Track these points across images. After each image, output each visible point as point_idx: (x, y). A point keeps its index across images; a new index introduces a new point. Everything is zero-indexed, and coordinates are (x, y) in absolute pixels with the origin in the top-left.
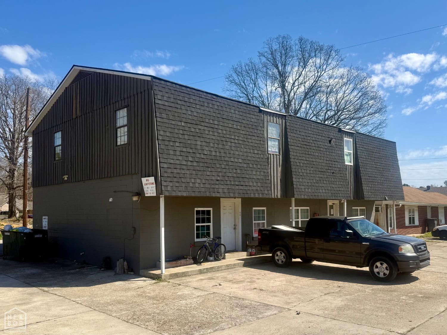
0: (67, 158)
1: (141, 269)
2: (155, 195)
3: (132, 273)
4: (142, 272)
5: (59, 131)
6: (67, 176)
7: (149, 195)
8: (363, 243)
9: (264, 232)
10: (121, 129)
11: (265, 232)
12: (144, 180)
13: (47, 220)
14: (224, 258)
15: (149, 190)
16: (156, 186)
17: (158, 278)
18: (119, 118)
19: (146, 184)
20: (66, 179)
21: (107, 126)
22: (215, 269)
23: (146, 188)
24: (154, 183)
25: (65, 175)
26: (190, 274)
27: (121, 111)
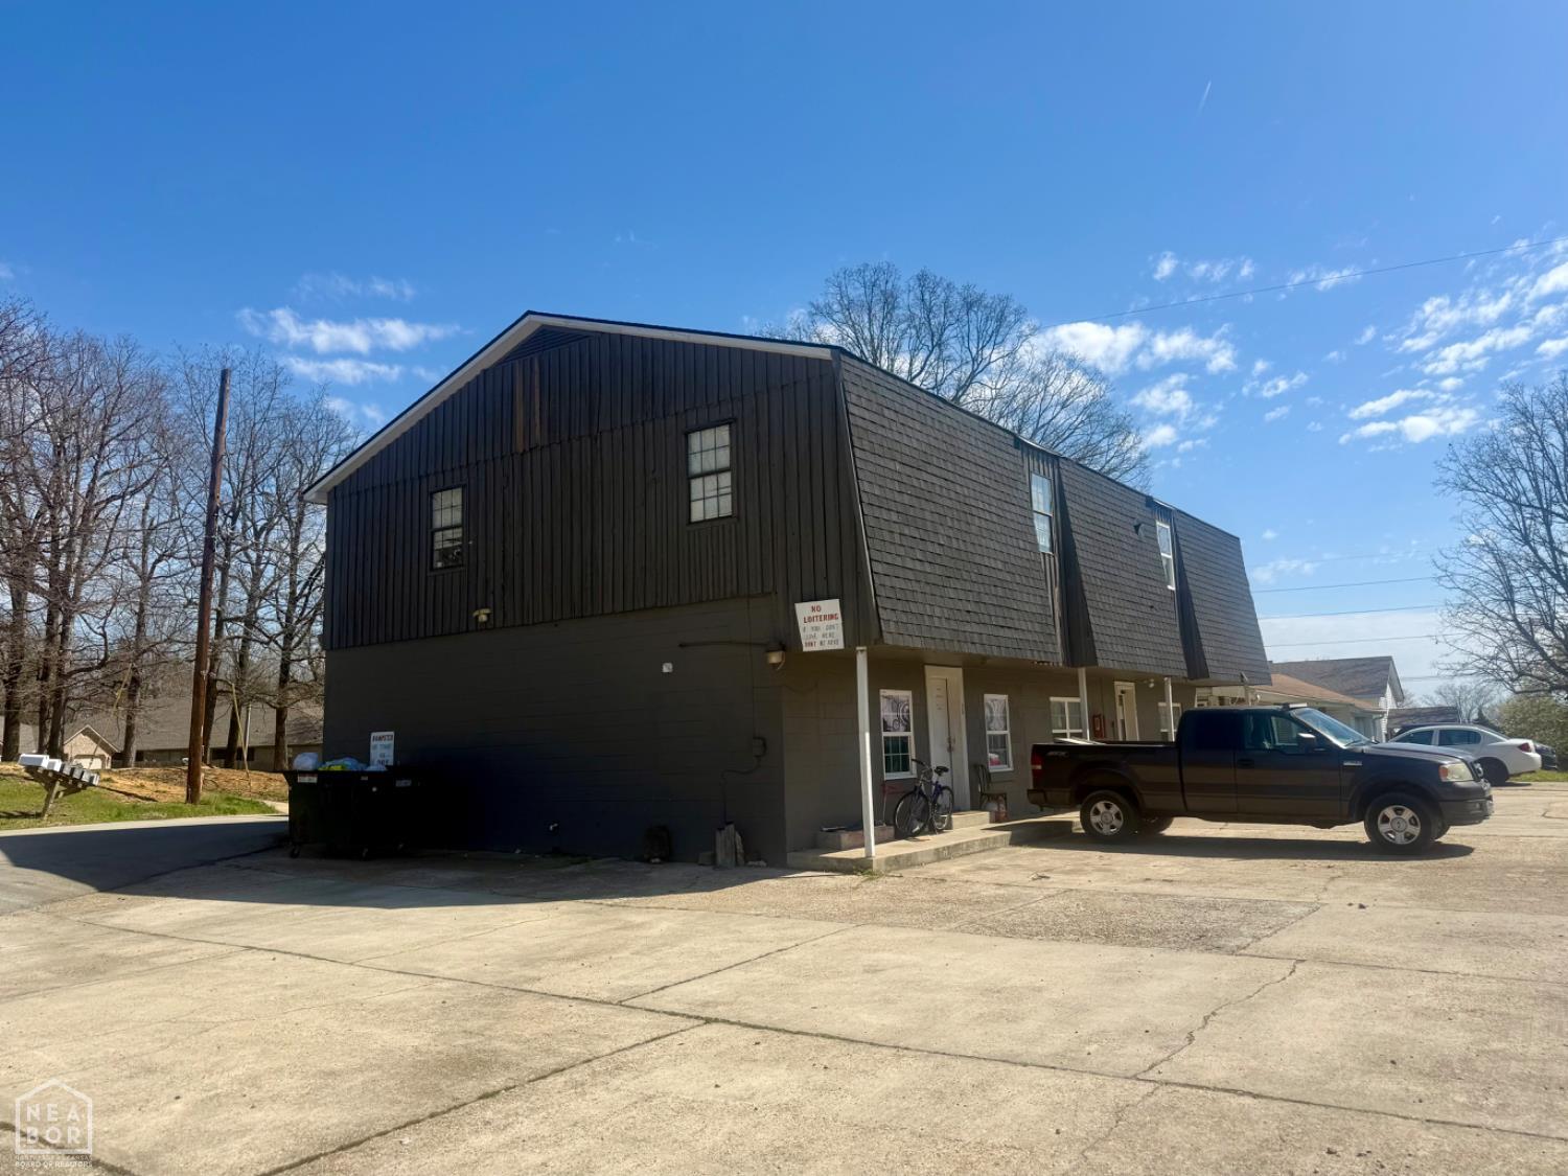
0: (486, 562)
1: (791, 851)
2: (840, 645)
3: (762, 863)
4: (791, 857)
5: (451, 488)
6: (487, 611)
7: (817, 648)
8: (1346, 764)
9: (1051, 753)
10: (707, 479)
11: (1056, 753)
12: (803, 610)
13: (392, 742)
14: (949, 827)
15: (819, 634)
16: (843, 624)
17: (861, 867)
18: (702, 452)
19: (811, 619)
20: (483, 618)
21: (654, 472)
22: (962, 849)
23: (809, 632)
24: (839, 616)
25: (477, 609)
26: (920, 859)
27: (708, 435)
